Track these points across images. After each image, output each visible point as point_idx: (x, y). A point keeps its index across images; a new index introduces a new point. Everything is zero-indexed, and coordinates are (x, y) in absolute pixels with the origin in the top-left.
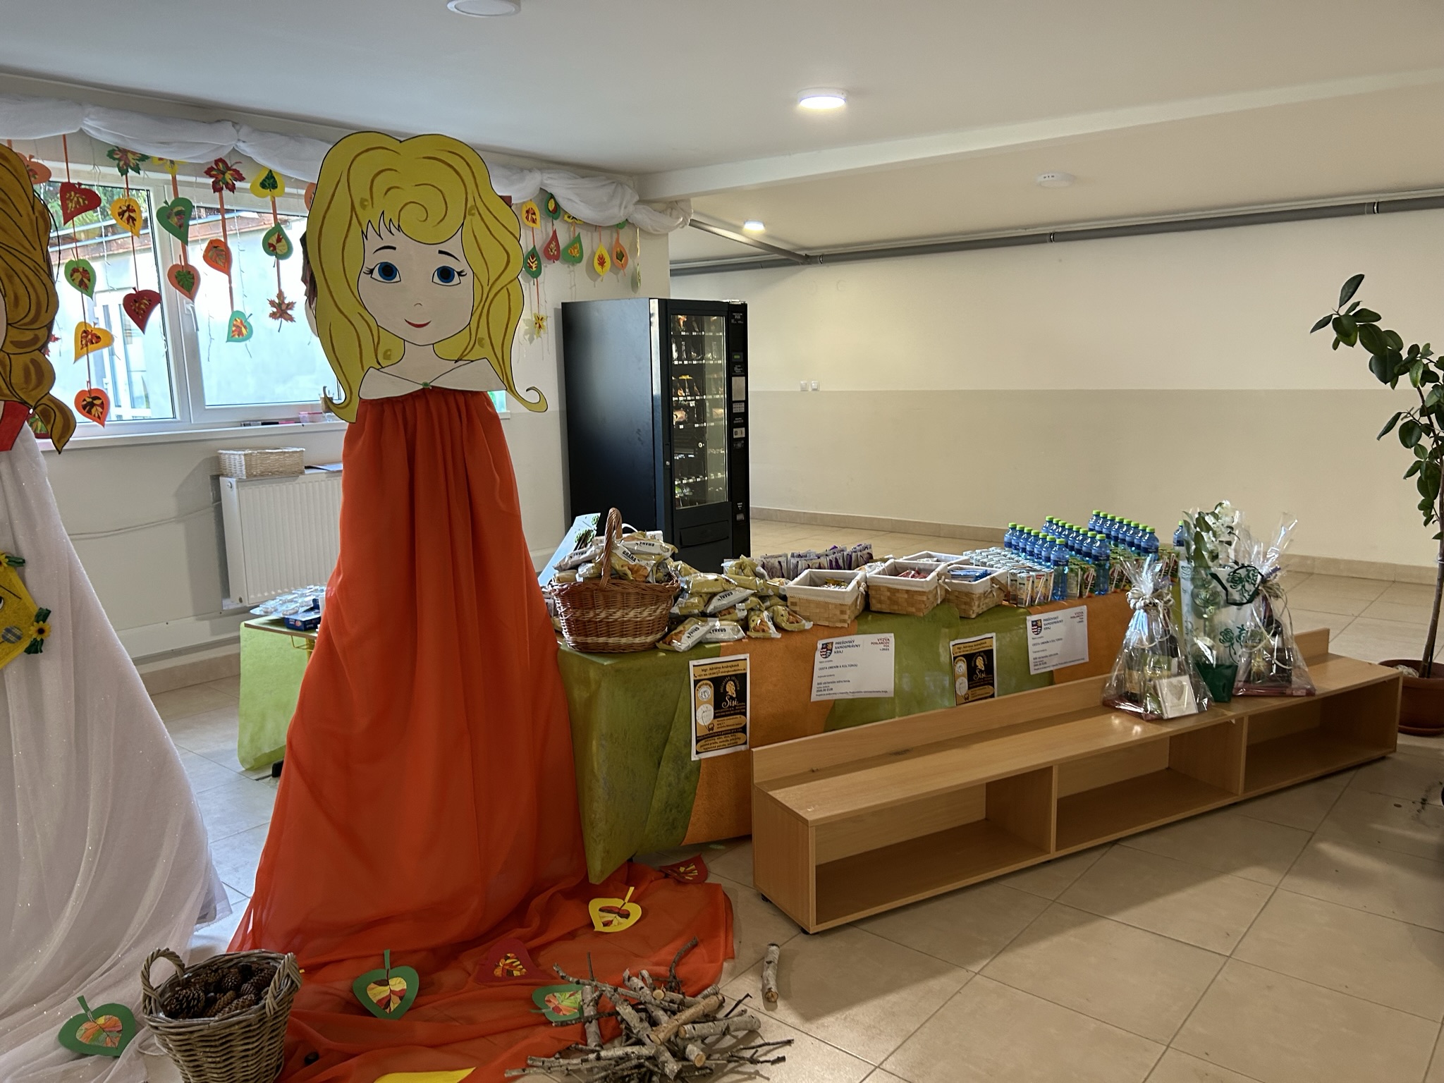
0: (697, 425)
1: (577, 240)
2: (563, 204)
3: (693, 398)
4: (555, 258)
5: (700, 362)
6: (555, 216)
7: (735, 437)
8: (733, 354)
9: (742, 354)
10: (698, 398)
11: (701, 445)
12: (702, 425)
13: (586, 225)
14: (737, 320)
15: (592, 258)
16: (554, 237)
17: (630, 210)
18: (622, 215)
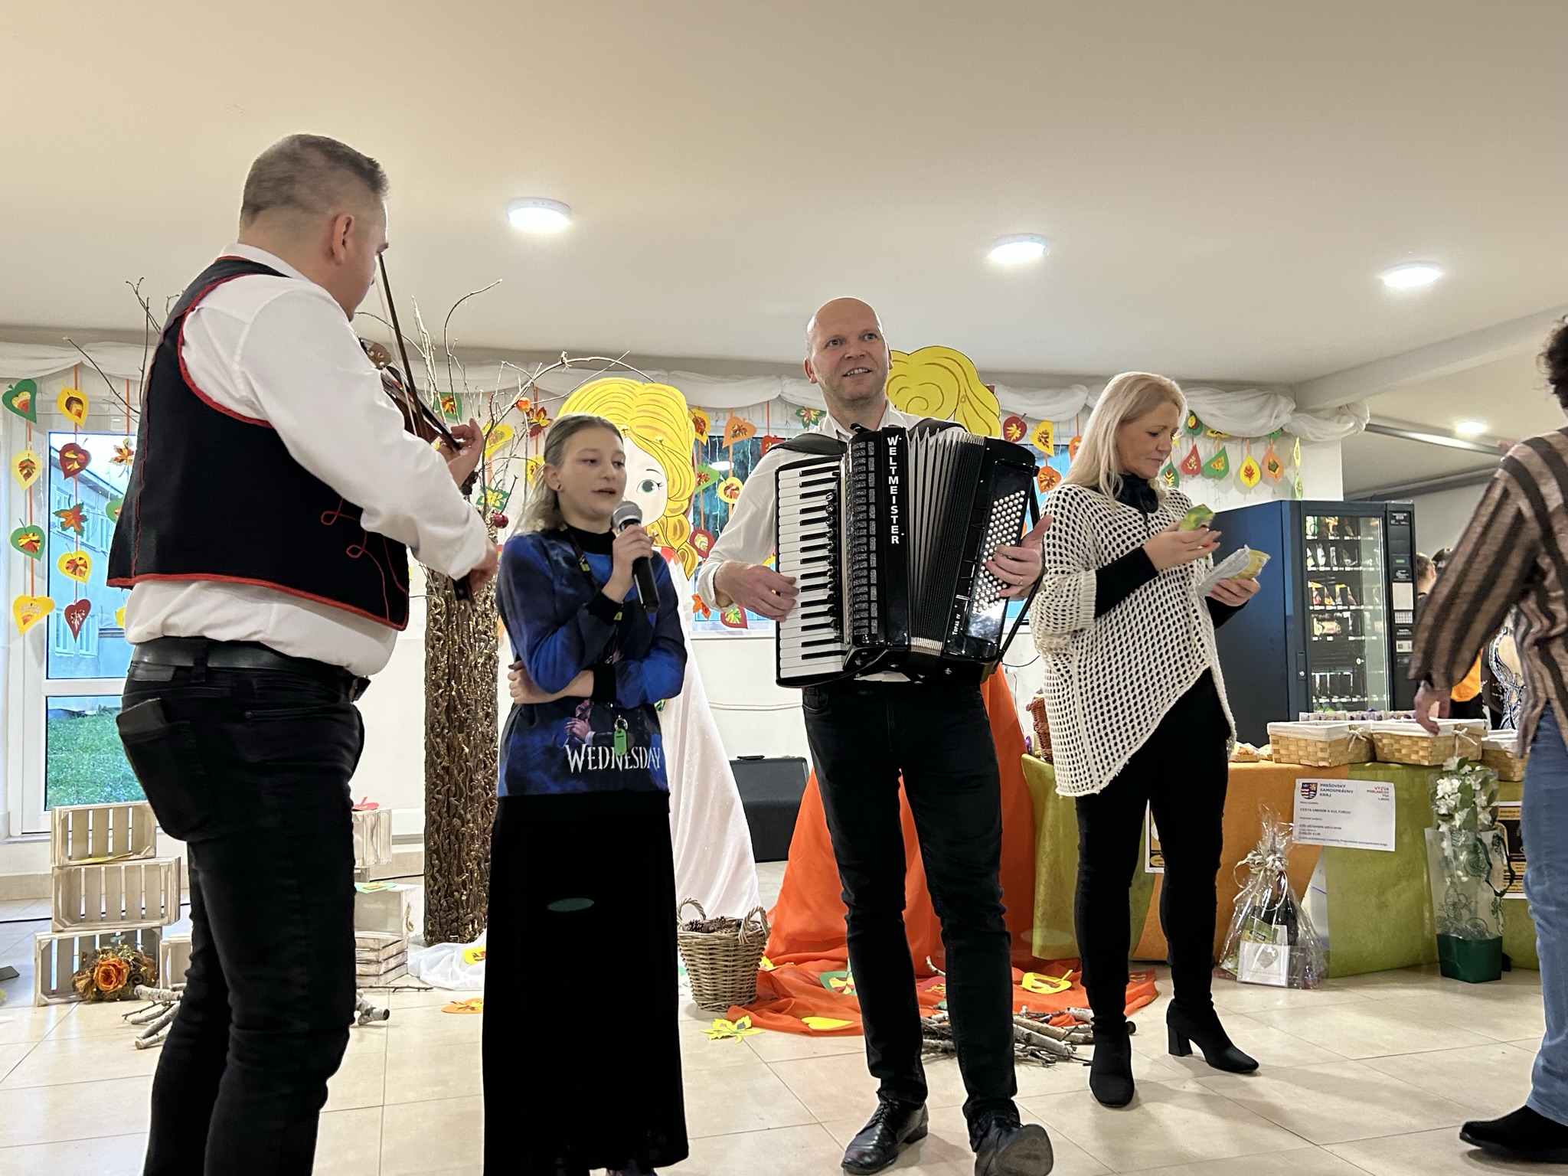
0: (1351, 638)
1: (1223, 453)
2: (1205, 419)
3: (1346, 608)
4: (1194, 473)
5: (1356, 569)
6: (1196, 431)
7: (1398, 650)
8: (1395, 557)
10: (1352, 608)
11: (1359, 661)
12: (1359, 638)
13: (1231, 438)
14: (1399, 521)
15: (1239, 470)
16: (1194, 451)
17: (1285, 419)
18: (1274, 425)
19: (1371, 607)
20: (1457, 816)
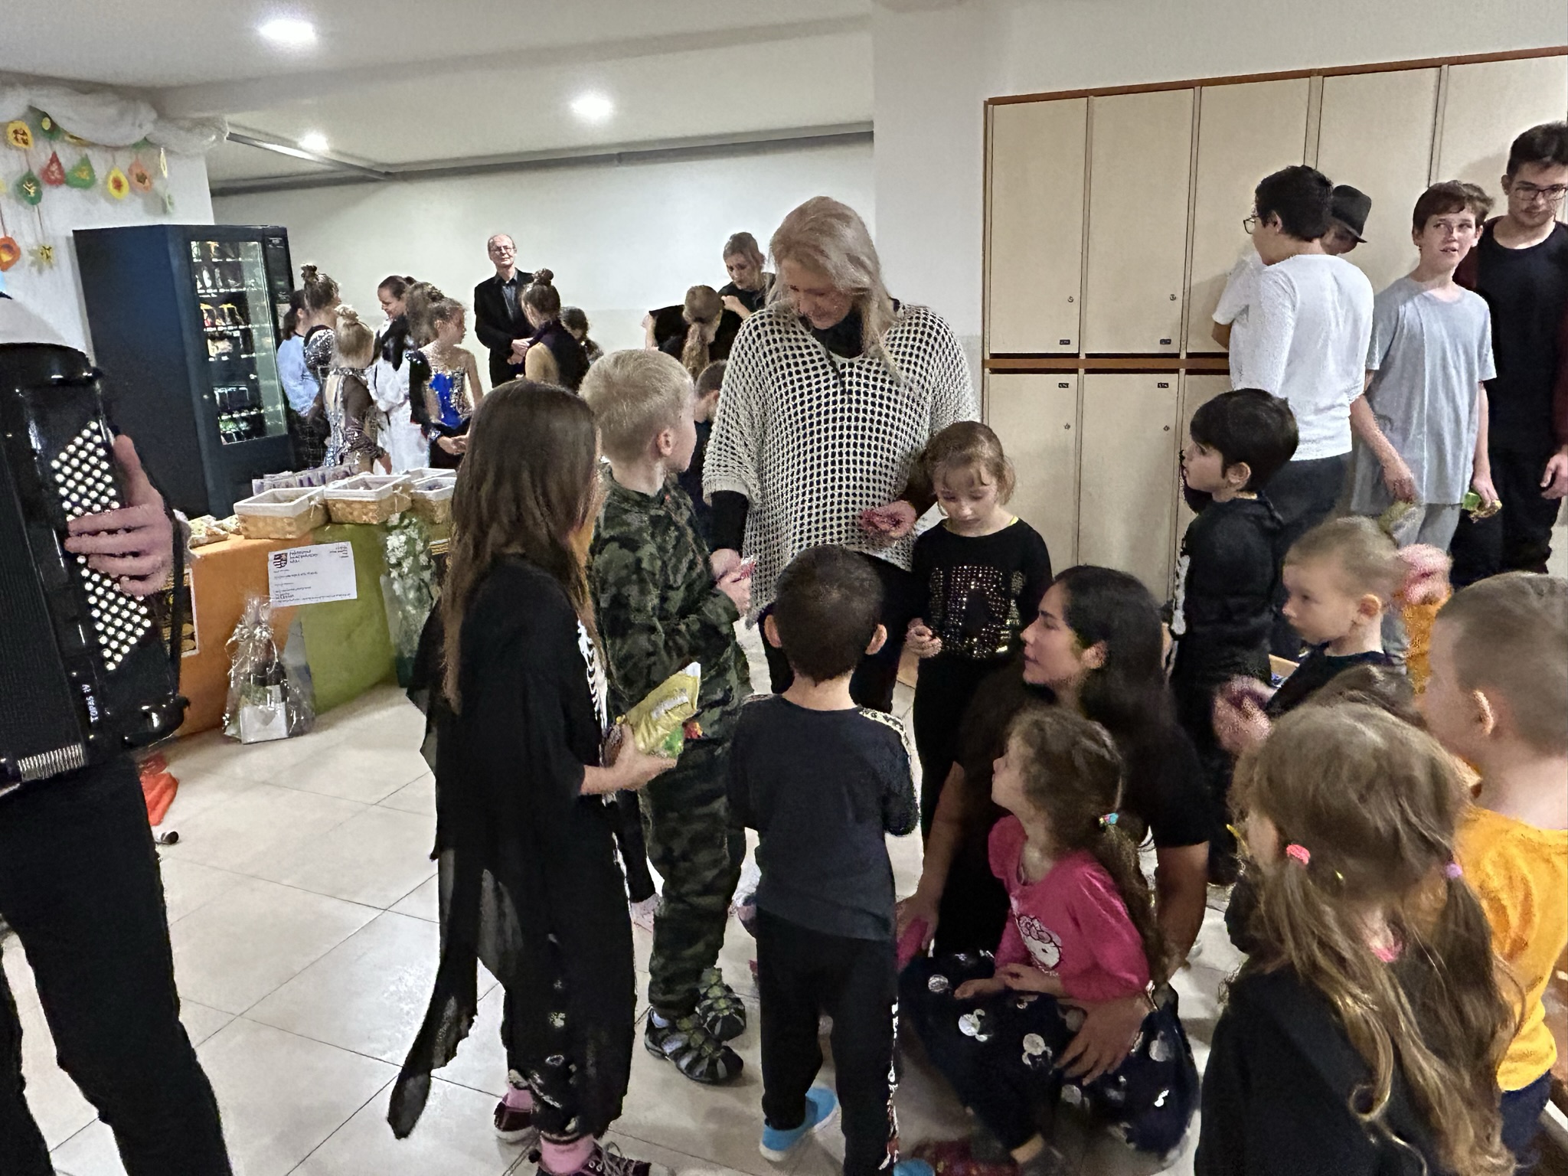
0: (244, 356)
1: (86, 162)
2: (62, 123)
3: (236, 327)
4: (59, 183)
5: (241, 289)
6: (53, 135)
9: (286, 280)
10: (241, 327)
11: (252, 377)
12: (250, 356)
13: (92, 145)
14: (276, 245)
15: (106, 183)
16: (55, 159)
17: (148, 129)
18: (138, 136)
19: (257, 326)
20: (404, 565)
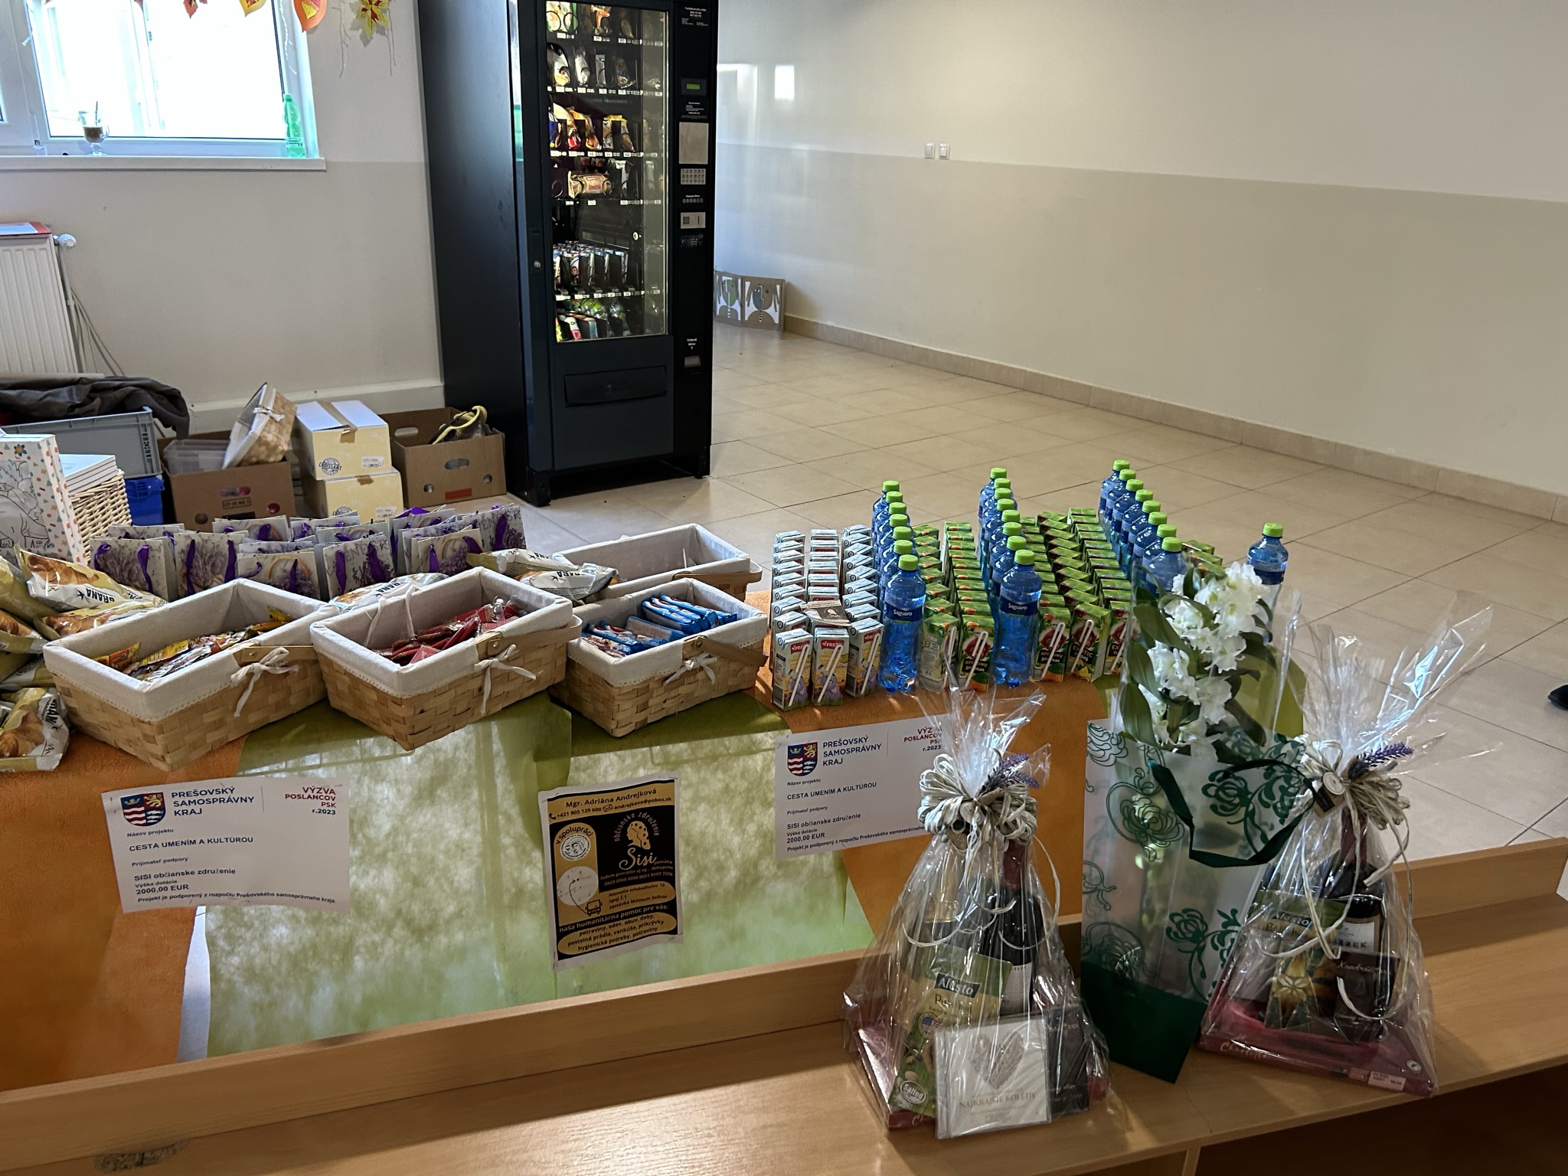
0: (624, 203)
3: (618, 154)
5: (634, 93)
7: (683, 227)
8: (683, 81)
9: (704, 82)
10: (627, 155)
11: (636, 236)
12: (636, 202)
14: (694, 20)
19: (652, 156)
